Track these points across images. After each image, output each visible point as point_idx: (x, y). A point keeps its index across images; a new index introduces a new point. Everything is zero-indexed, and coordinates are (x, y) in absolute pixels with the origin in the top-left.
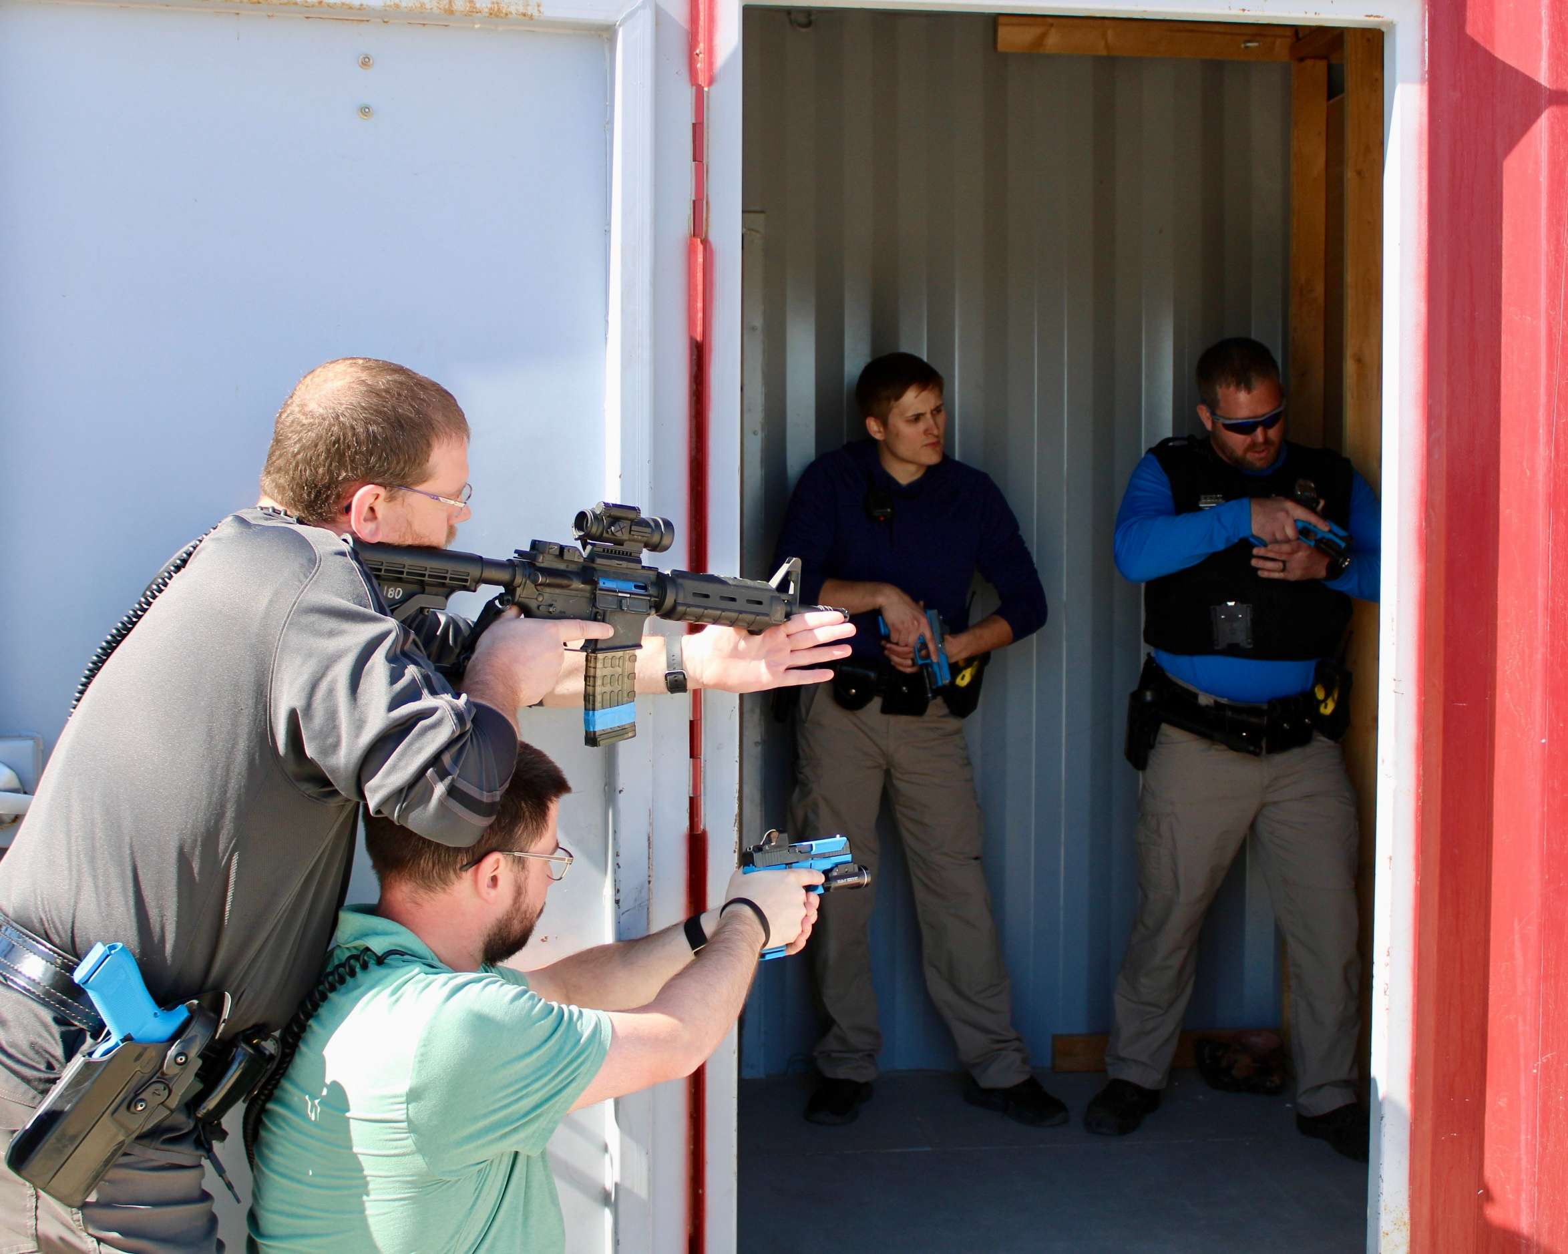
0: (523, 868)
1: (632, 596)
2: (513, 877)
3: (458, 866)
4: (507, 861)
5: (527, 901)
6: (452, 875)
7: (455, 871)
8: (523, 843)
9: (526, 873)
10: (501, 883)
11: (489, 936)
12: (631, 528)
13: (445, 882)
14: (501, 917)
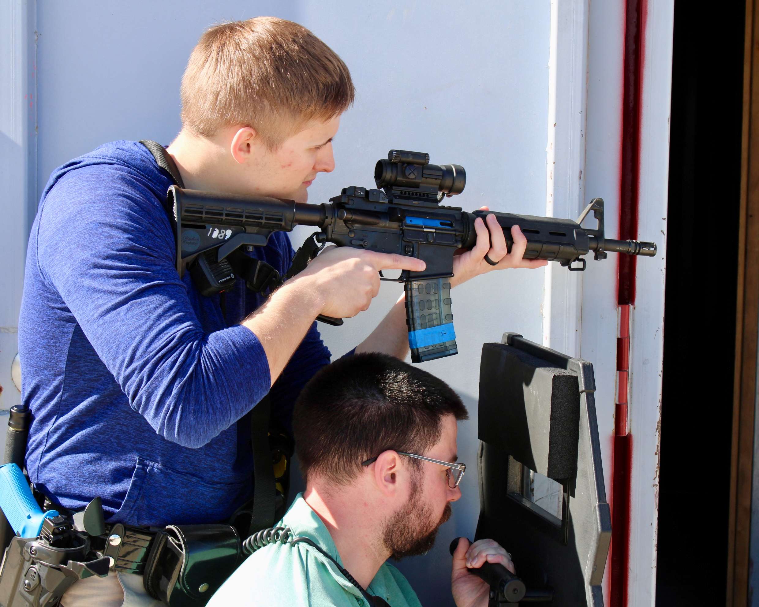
0: (418, 469)
1: (437, 231)
2: (409, 476)
3: (359, 461)
4: (402, 461)
5: (422, 498)
6: (354, 467)
7: (357, 464)
8: (416, 447)
9: (421, 473)
10: (398, 479)
11: (388, 526)
12: (423, 172)
13: (351, 474)
14: (399, 510)
